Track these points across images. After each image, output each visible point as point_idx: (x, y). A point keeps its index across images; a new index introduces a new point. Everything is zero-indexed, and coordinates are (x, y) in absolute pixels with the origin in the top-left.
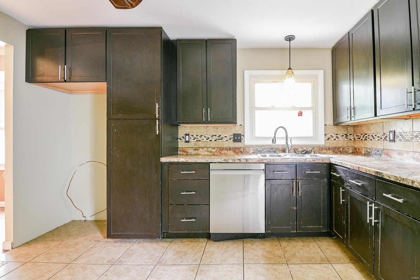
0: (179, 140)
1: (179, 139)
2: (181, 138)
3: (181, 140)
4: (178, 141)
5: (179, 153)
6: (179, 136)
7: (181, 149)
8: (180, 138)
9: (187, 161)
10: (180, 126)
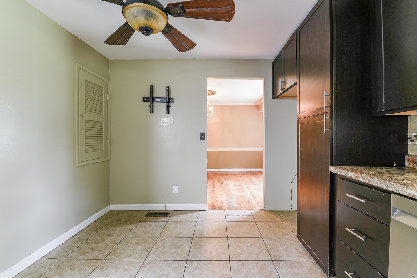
0: (409, 143)
1: (409, 140)
2: (413, 139)
3: (412, 141)
4: (406, 143)
5: (407, 164)
6: (408, 134)
7: (411, 158)
8: (411, 138)
9: (356, 179)
10: (411, 117)
